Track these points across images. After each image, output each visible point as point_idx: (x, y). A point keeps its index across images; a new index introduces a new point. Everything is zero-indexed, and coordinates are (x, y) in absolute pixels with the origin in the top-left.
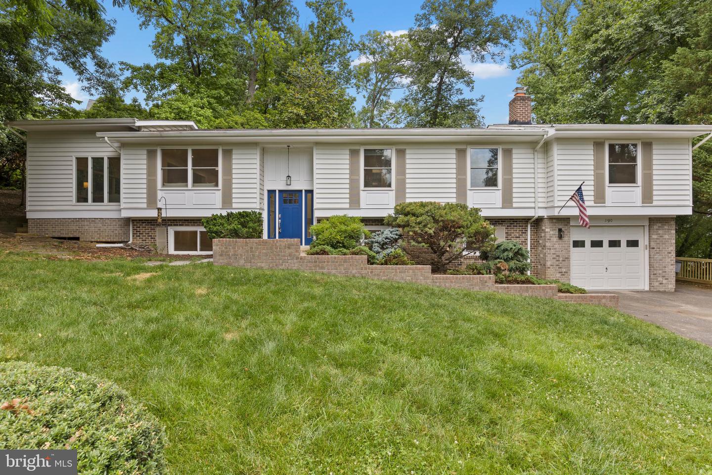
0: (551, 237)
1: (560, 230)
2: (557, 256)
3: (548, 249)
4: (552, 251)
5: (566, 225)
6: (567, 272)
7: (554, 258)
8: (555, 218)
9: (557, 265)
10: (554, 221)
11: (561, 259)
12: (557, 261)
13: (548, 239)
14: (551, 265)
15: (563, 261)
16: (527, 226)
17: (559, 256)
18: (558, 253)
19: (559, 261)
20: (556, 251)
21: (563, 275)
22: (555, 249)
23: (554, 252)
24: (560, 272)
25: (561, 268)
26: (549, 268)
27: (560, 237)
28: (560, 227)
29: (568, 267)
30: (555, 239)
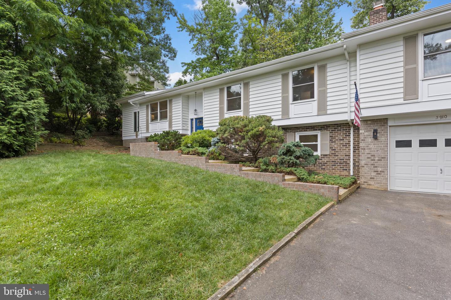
0: (366, 138)
1: (375, 131)
2: (372, 156)
3: (362, 149)
4: (367, 151)
5: (383, 126)
6: (383, 172)
7: (368, 158)
8: (370, 120)
9: (372, 165)
10: (369, 122)
11: (377, 159)
12: (372, 160)
13: (362, 140)
14: (365, 164)
15: (379, 160)
16: (350, 129)
17: (374, 156)
18: (373, 153)
19: (374, 160)
20: (370, 151)
21: (379, 174)
22: (370, 149)
23: (368, 152)
24: (375, 171)
25: (376, 167)
26: (363, 167)
27: (375, 137)
28: (376, 128)
29: (386, 166)
30: (370, 140)
